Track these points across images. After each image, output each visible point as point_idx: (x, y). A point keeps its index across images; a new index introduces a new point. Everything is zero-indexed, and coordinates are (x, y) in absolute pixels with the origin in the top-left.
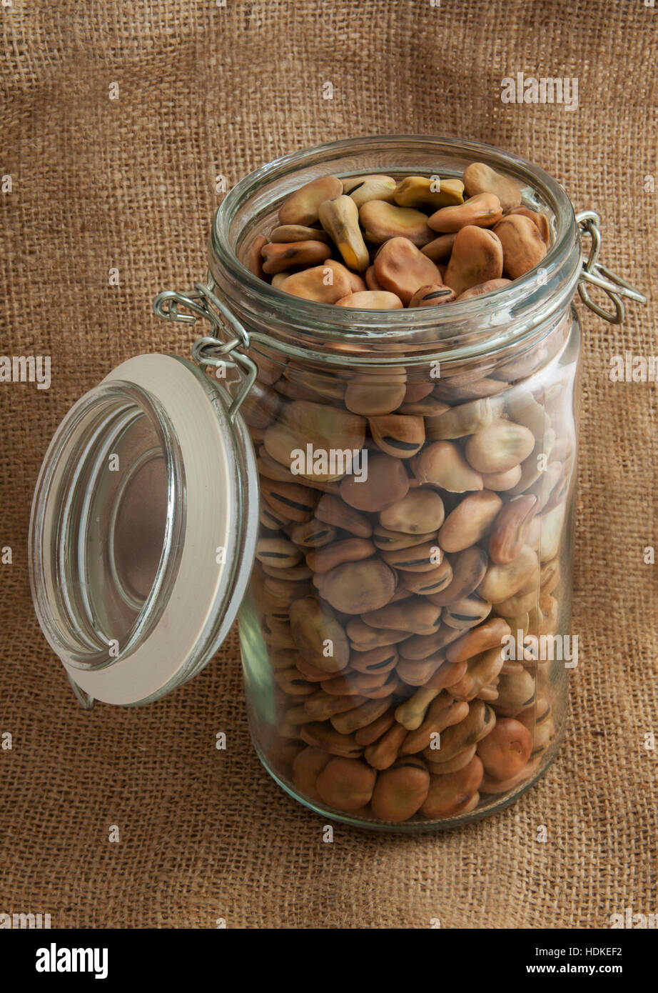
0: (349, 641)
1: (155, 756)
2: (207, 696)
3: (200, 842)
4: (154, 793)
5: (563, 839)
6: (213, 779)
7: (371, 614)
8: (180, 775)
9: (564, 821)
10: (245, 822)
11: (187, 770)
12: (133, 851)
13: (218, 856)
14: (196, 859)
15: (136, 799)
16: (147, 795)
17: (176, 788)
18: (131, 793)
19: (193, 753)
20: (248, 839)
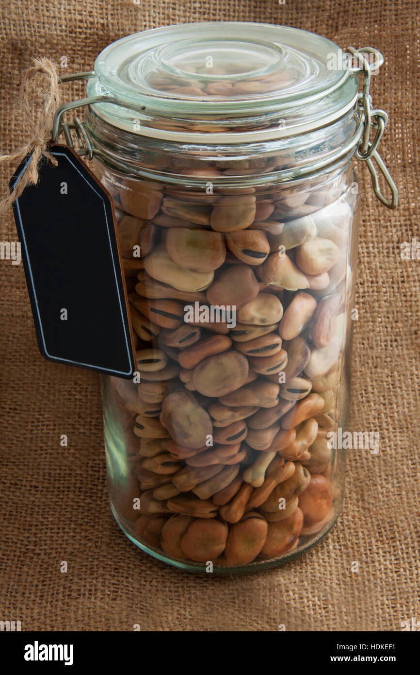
0: (213, 420)
1: (58, 524)
2: (97, 485)
3: (96, 578)
4: (59, 550)
5: (366, 554)
6: (103, 540)
7: (230, 396)
8: (78, 537)
9: (365, 543)
10: (129, 567)
11: (83, 534)
12: (46, 587)
13: (112, 589)
14: (96, 590)
15: (45, 554)
16: (54, 551)
17: (75, 546)
18: (41, 550)
19: (87, 523)
20: (132, 579)
